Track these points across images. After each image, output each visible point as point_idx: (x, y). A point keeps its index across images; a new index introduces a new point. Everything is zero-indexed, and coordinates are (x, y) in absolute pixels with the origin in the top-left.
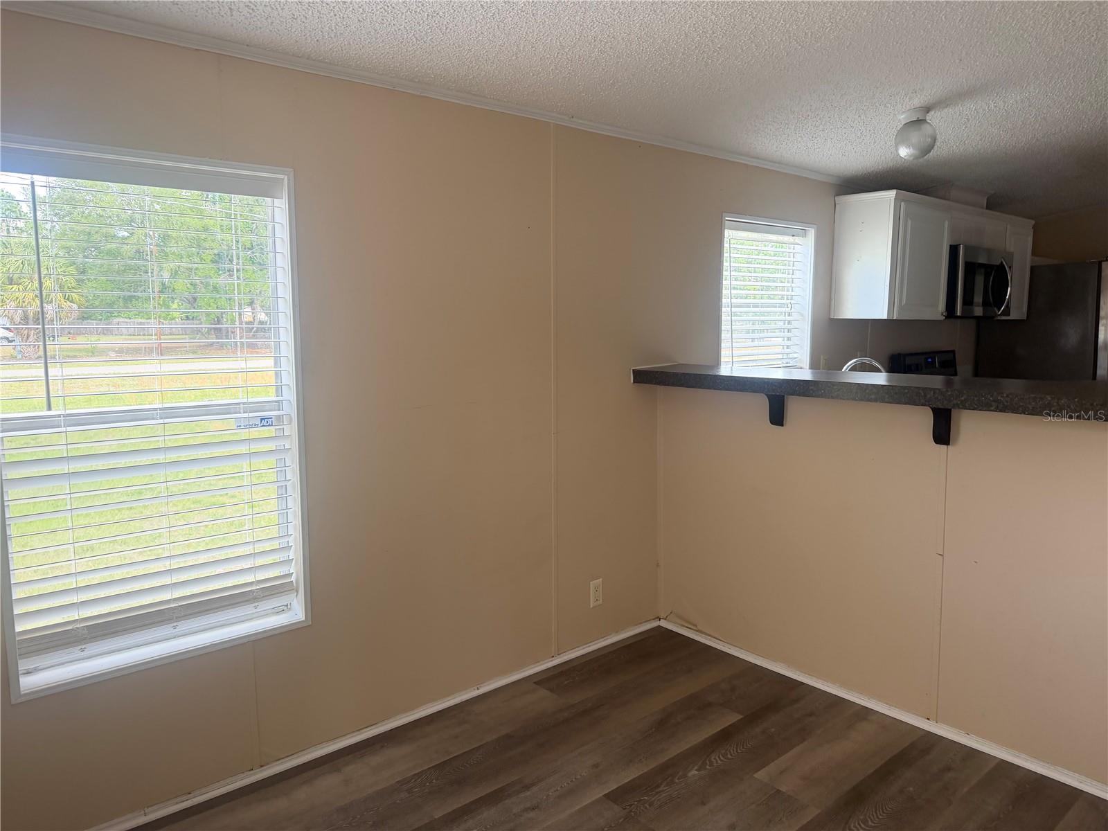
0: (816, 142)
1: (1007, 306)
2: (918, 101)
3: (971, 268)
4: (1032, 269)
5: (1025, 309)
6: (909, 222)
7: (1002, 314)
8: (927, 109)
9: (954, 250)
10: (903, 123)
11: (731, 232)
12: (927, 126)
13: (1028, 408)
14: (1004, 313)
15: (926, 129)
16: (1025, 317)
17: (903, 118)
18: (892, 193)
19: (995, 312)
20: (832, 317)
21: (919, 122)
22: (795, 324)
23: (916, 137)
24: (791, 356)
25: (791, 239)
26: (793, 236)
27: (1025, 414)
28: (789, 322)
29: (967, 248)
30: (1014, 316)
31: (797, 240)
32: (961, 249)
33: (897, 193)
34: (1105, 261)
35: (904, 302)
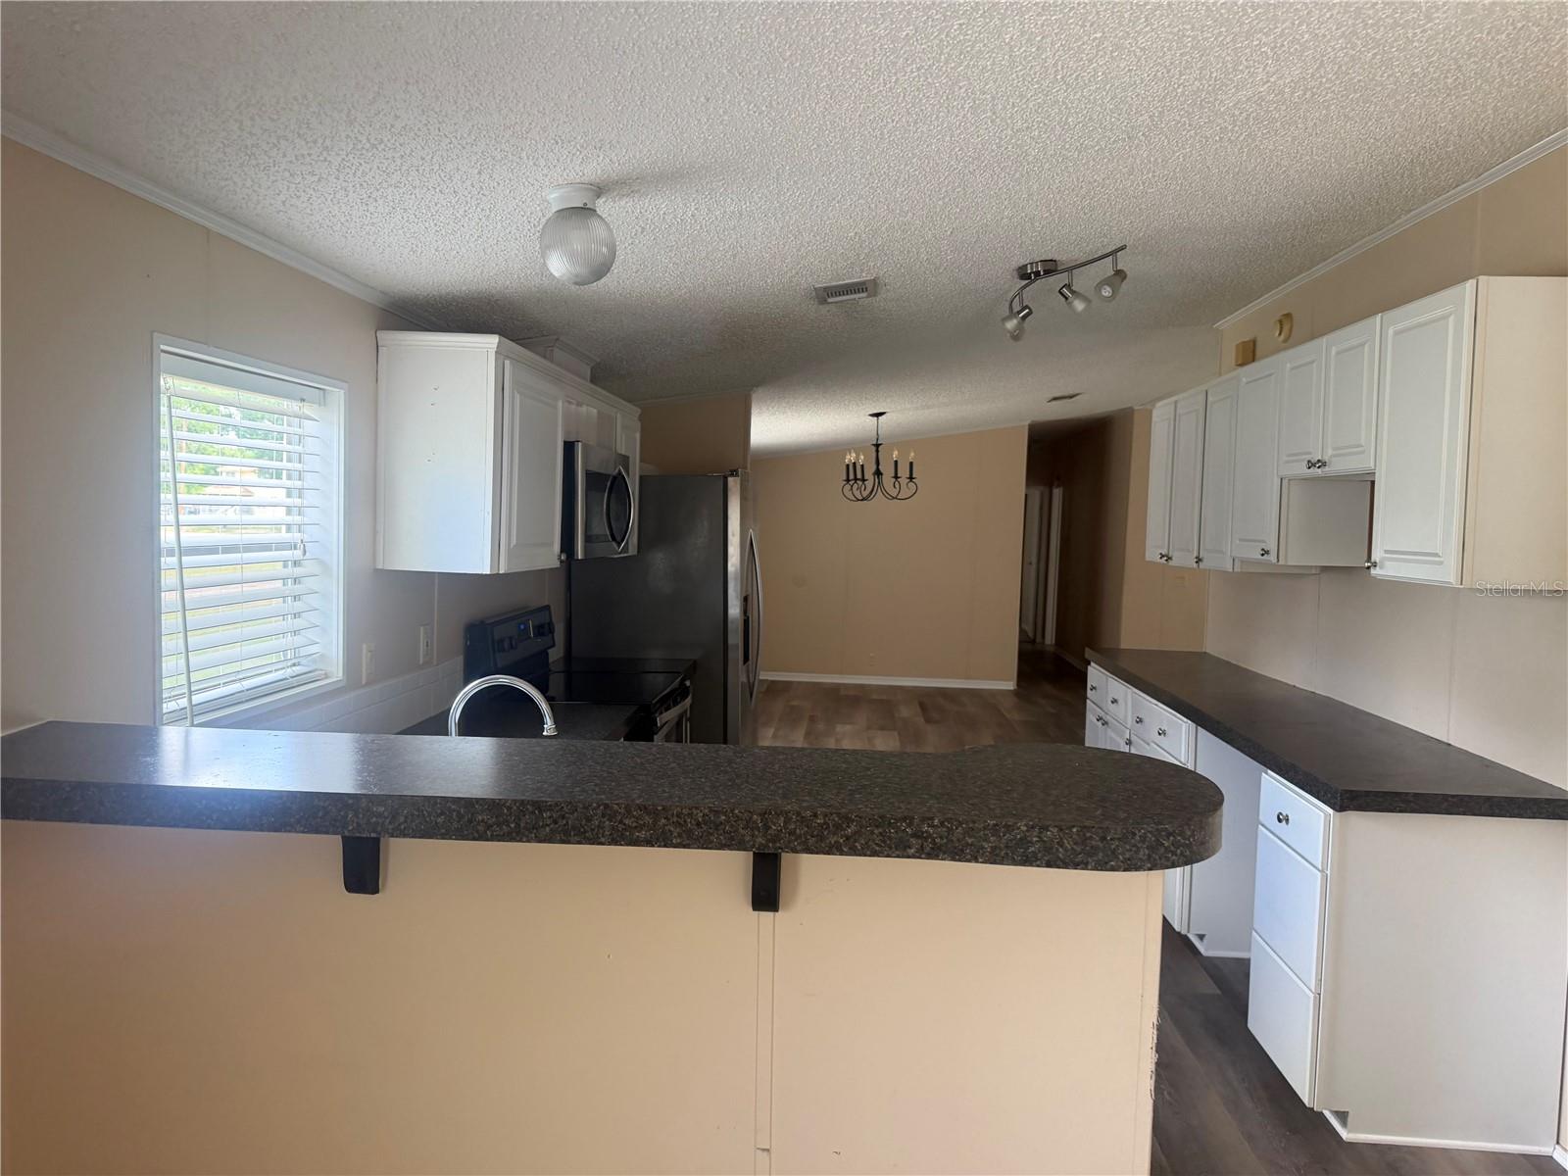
0: (372, 209)
2: (594, 169)
3: (594, 479)
6: (517, 396)
7: (623, 550)
8: (602, 190)
9: (569, 448)
10: (555, 210)
11: (170, 380)
12: (595, 223)
13: (983, 848)
15: (598, 230)
18: (492, 341)
19: (615, 550)
20: (380, 567)
21: (585, 212)
22: (310, 583)
23: (584, 240)
24: (304, 652)
25: (294, 406)
26: (303, 400)
27: (977, 862)
28: (296, 580)
29: (587, 449)
31: (307, 409)
32: (579, 448)
33: (499, 342)
34: (732, 475)
35: (514, 541)
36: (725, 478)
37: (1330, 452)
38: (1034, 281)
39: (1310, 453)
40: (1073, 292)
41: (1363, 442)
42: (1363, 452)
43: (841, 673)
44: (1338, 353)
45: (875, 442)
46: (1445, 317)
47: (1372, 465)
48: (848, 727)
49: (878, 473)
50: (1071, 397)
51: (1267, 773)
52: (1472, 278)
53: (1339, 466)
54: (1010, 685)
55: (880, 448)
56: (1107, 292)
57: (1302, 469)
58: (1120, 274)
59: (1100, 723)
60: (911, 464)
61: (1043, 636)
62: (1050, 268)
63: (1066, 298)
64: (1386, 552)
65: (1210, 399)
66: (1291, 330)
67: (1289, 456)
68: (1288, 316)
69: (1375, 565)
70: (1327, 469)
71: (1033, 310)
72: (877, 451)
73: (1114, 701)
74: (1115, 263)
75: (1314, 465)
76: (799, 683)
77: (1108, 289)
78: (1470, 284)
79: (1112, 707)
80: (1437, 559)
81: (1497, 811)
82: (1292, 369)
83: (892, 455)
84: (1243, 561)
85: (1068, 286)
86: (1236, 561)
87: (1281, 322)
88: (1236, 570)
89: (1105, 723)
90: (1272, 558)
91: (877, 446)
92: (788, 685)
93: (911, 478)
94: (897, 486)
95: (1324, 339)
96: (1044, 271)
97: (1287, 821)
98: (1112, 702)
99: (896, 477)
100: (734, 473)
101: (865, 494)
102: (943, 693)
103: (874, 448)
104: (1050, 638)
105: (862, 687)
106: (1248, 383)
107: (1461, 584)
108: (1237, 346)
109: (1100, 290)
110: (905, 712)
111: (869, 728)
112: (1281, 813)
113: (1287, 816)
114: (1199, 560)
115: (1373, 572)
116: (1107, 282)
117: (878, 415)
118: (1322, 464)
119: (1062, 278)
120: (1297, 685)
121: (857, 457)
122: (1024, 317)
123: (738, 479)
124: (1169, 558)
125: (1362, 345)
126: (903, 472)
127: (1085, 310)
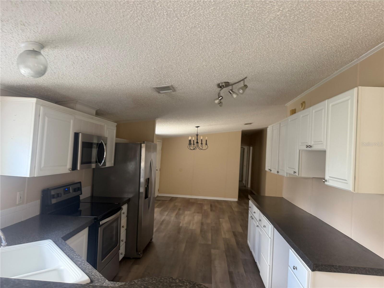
1: (105, 162)
4: (116, 144)
5: (113, 162)
6: (47, 119)
7: (102, 166)
8: (42, 46)
9: (76, 135)
10: (23, 51)
14: (103, 165)
15: (40, 59)
16: (113, 165)
17: (23, 47)
18: (34, 100)
19: (99, 166)
23: (32, 61)
29: (83, 135)
30: (108, 165)
32: (80, 135)
33: (37, 101)
34: (143, 143)
35: (42, 165)
36: (141, 144)
37: (313, 143)
38: (222, 89)
39: (307, 143)
40: (233, 92)
41: (322, 141)
42: (322, 144)
43: (191, 195)
44: (315, 112)
45: (196, 134)
46: (348, 100)
47: (325, 148)
48: (189, 212)
49: (197, 142)
50: (250, 124)
51: (291, 249)
52: (356, 87)
53: (316, 147)
54: (236, 200)
55: (198, 136)
56: (241, 91)
57: (305, 148)
58: (246, 86)
59: (251, 218)
60: (206, 140)
61: (248, 185)
62: (227, 84)
63: (231, 93)
64: (330, 177)
65: (281, 125)
66: (305, 106)
67: (301, 143)
68: (304, 102)
69: (326, 181)
70: (312, 148)
71: (223, 97)
72: (197, 137)
73: (255, 213)
74: (244, 83)
75: (308, 147)
76: (180, 198)
77: (241, 90)
78: (356, 89)
79: (254, 214)
80: (346, 182)
81: (368, 273)
82: (303, 117)
83: (201, 137)
84: (290, 174)
85: (232, 90)
86: (288, 174)
87: (302, 104)
88: (287, 176)
89: (253, 219)
90: (297, 174)
91: (197, 135)
92: (176, 198)
93: (206, 144)
94: (202, 146)
95: (311, 108)
96: (225, 85)
97: (296, 269)
98: (254, 213)
99: (202, 144)
100: (144, 143)
101: (194, 148)
102: (218, 201)
103: (196, 136)
104: (249, 186)
105: (196, 199)
106: (290, 121)
107: (354, 191)
108: (291, 111)
109: (239, 91)
110: (206, 207)
111: (194, 212)
112: (294, 266)
113: (296, 267)
114: (278, 172)
115: (326, 183)
116: (241, 88)
117: (197, 127)
118: (311, 146)
119: (230, 88)
120: (307, 211)
121: (192, 138)
122: (221, 100)
123: (145, 144)
124: (271, 171)
125: (322, 110)
126: (204, 142)
127: (236, 97)
